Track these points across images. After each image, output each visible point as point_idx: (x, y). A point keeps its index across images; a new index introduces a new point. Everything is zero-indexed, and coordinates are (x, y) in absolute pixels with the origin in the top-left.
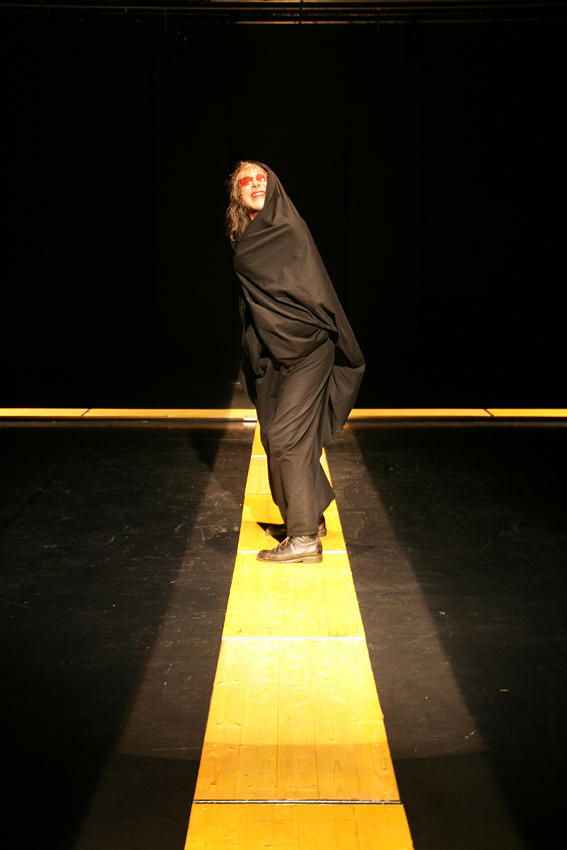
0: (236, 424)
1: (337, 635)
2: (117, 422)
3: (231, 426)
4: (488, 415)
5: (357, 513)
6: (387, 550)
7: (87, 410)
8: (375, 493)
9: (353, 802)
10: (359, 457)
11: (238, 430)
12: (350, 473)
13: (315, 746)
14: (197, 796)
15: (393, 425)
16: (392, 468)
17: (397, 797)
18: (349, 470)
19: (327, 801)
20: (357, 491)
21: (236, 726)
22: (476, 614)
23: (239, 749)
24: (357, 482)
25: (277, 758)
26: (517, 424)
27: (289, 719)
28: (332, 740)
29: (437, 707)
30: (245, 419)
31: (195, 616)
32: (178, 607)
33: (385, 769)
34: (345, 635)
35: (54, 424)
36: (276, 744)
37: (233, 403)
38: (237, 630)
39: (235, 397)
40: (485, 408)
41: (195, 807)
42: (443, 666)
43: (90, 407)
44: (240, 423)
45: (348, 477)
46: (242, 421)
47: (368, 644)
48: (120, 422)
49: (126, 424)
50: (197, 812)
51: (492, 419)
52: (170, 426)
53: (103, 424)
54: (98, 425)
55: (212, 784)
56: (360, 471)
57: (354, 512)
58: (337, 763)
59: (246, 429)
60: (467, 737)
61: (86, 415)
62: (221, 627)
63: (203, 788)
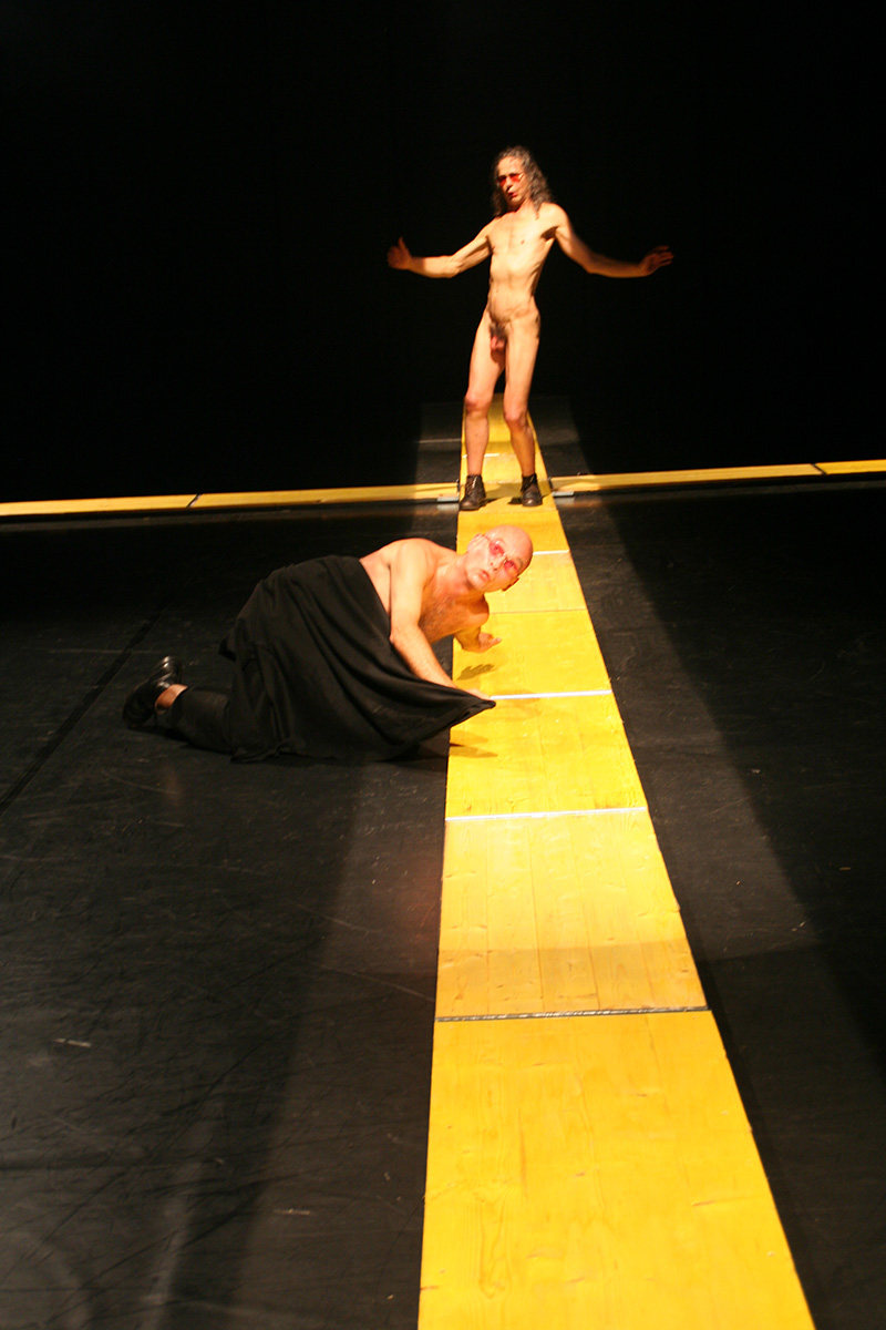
0: (427, 506)
1: (608, 807)
2: (242, 515)
3: (419, 512)
4: (818, 473)
5: (624, 634)
6: (671, 687)
7: (194, 497)
8: (648, 604)
9: (646, 1011)
10: (620, 550)
11: (431, 516)
12: (608, 575)
13: (589, 948)
14: (439, 1012)
15: (671, 496)
16: (671, 565)
17: (702, 1002)
18: (607, 571)
19: (611, 1012)
20: (621, 601)
21: (479, 930)
22: (803, 770)
23: (488, 957)
24: (620, 589)
25: (540, 965)
26: (863, 485)
27: (551, 916)
28: (611, 939)
29: (753, 894)
30: (440, 499)
31: (402, 792)
32: (376, 780)
33: (685, 971)
34: (618, 805)
35: (146, 521)
36: (536, 947)
37: (418, 474)
38: (466, 807)
39: (421, 464)
40: (812, 461)
41: (437, 1025)
42: (759, 841)
43: (199, 491)
44: (433, 507)
45: (606, 581)
46: (434, 502)
47: (652, 817)
48: (248, 514)
49: (257, 516)
50: (440, 1030)
51: (825, 478)
52: (325, 515)
53: (223, 518)
54: (215, 519)
55: (457, 998)
56: (623, 571)
57: (619, 634)
58: (621, 967)
59: (443, 515)
60: (794, 930)
61: (195, 505)
62: (440, 805)
63: (444, 1004)
